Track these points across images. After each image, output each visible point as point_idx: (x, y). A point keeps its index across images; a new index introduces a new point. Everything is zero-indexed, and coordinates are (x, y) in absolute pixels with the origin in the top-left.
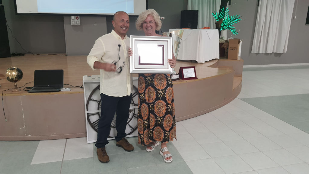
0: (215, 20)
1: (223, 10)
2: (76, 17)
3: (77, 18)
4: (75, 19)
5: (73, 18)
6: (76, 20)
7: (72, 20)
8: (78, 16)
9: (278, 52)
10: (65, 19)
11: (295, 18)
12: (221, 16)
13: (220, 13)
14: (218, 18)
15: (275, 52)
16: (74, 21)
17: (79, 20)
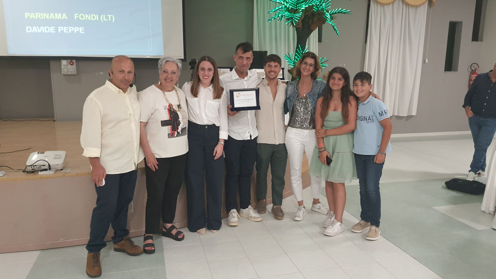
0: (288, 67)
1: (300, 50)
2: (69, 61)
3: (72, 63)
4: (67, 65)
5: (64, 62)
6: (70, 66)
7: (62, 67)
8: (74, 59)
9: (401, 115)
10: (53, 64)
11: (427, 61)
12: (297, 60)
13: (296, 55)
14: (294, 63)
15: (396, 114)
16: (67, 68)
17: (74, 66)
